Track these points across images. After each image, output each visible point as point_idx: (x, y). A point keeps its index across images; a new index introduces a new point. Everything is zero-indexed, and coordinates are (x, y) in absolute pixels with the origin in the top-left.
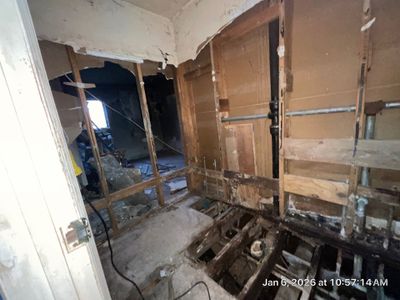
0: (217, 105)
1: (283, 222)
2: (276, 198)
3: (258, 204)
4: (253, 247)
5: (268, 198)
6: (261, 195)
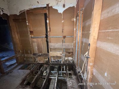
2: (49, 58)
4: (44, 73)
6: (45, 59)
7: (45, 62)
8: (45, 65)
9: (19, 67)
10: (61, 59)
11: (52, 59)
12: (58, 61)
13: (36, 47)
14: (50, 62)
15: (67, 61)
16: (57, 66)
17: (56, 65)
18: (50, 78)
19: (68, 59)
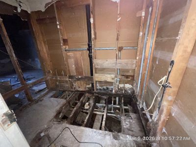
0: (62, 42)
1: (96, 93)
2: (93, 84)
3: (85, 88)
4: (85, 106)
5: (89, 85)
6: (86, 84)
7: (87, 89)
8: (87, 94)
9: (51, 94)
10: (112, 87)
11: (98, 85)
12: (108, 88)
13: (73, 66)
14: (95, 90)
15: (122, 90)
16: (105, 97)
17: (104, 94)
18: (95, 113)
19: (124, 87)
